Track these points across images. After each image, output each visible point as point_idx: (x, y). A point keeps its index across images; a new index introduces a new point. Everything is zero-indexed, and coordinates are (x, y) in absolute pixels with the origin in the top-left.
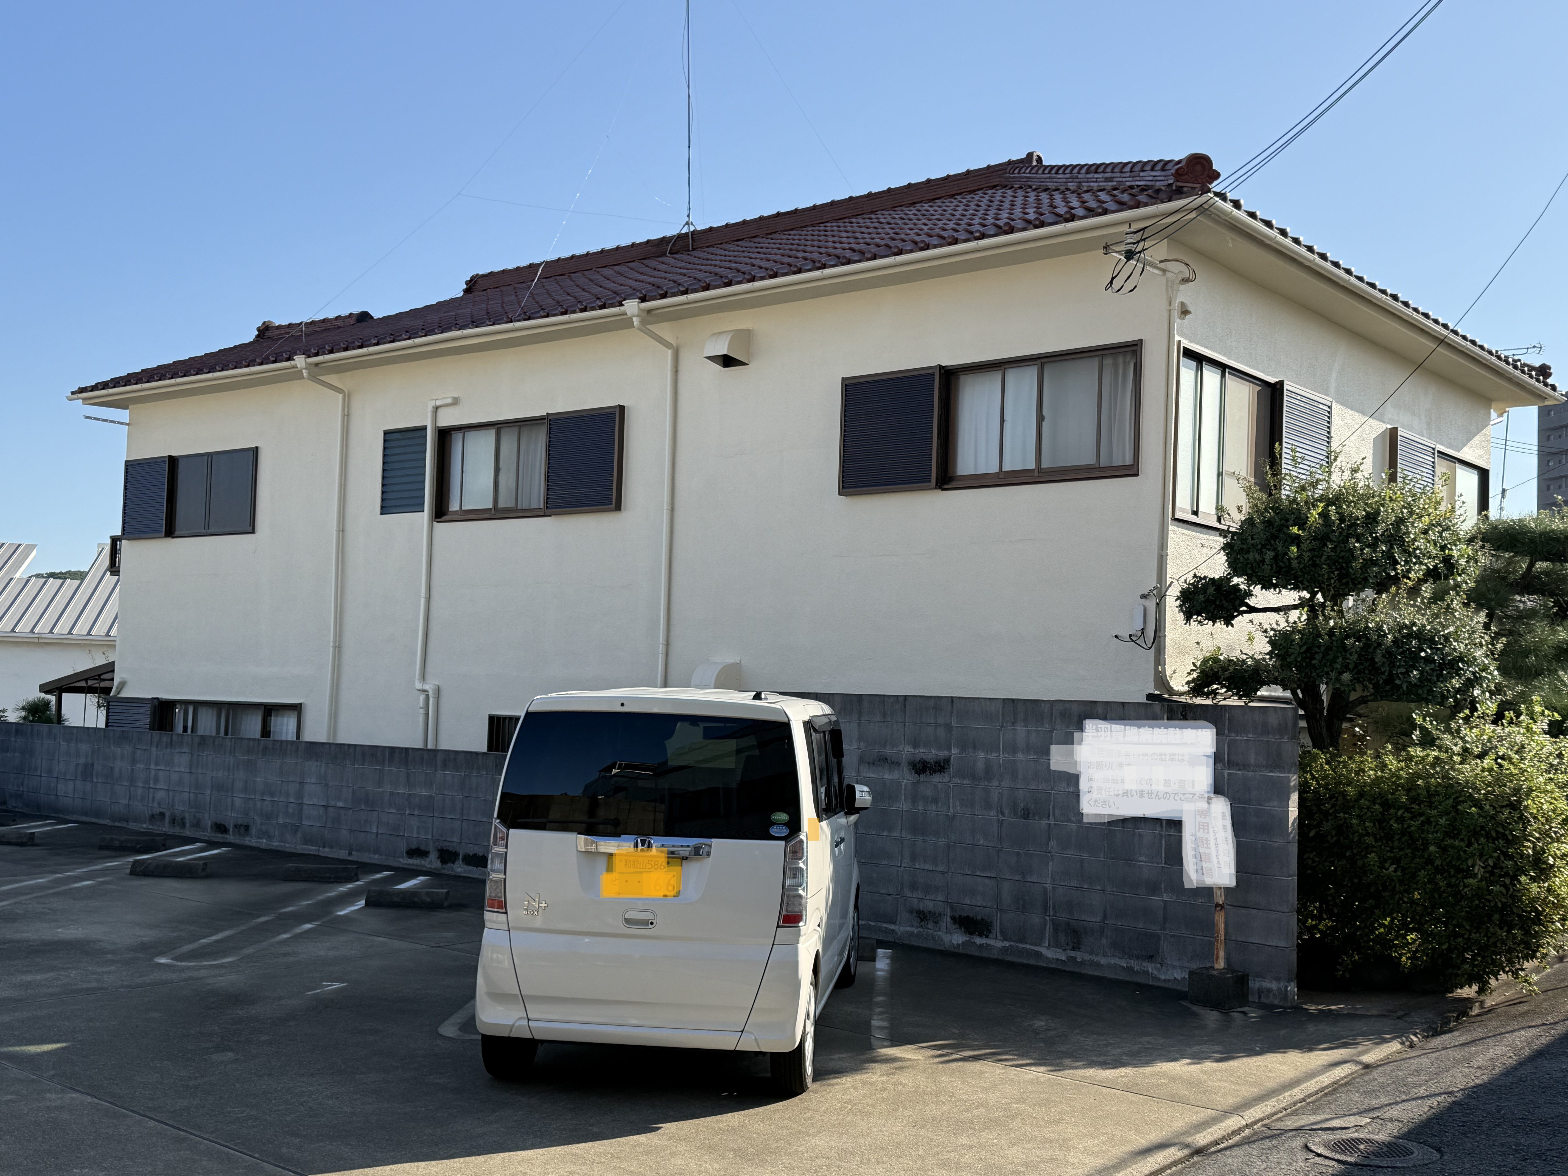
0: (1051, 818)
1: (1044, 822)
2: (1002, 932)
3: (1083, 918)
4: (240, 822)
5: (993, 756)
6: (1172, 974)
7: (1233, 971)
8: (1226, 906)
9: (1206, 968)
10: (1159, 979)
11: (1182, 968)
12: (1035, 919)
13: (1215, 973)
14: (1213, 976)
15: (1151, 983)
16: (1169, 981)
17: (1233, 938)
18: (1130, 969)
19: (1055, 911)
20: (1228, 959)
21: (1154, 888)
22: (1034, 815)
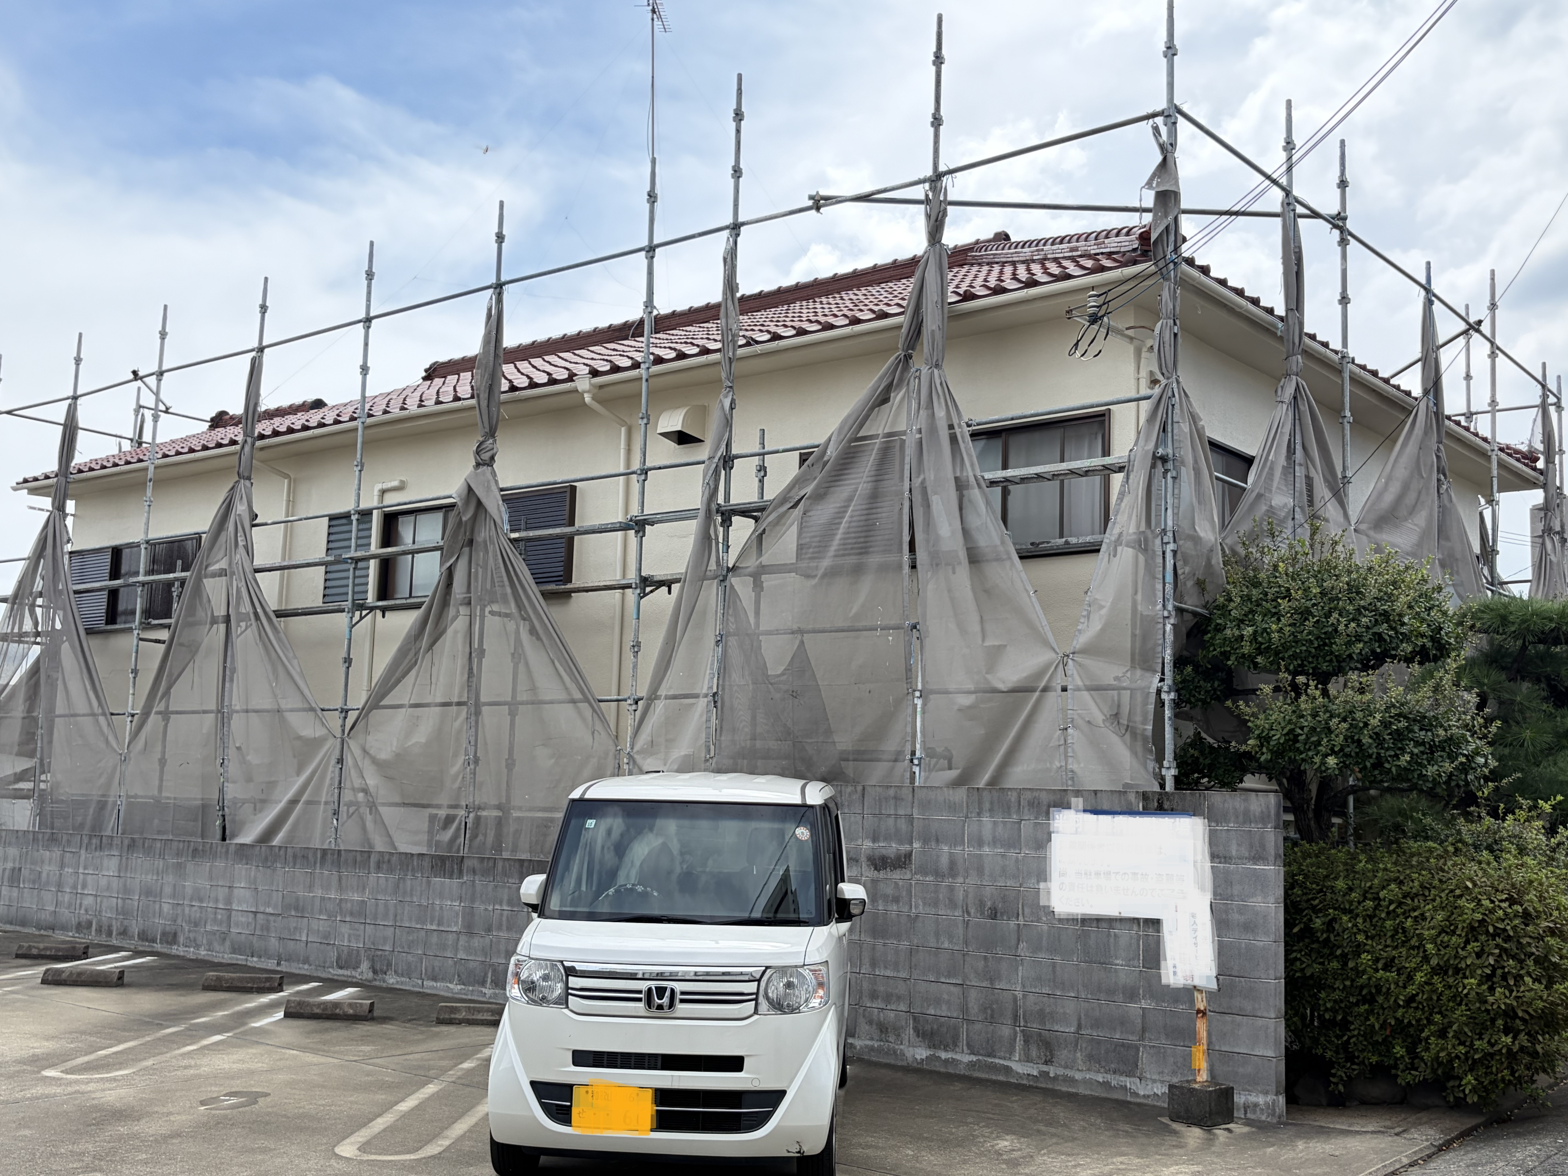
0: (1021, 918)
1: (1013, 923)
2: (968, 1045)
3: (1056, 1028)
4: (168, 929)
5: (958, 850)
6: (1152, 1089)
7: (1217, 1084)
8: (1208, 1013)
9: (1188, 1081)
10: (1136, 1094)
11: (1162, 1082)
12: (1006, 1031)
13: (1196, 1086)
14: (1194, 1089)
15: (1129, 1099)
16: (1149, 1096)
17: (1217, 1048)
18: (1106, 1085)
19: (1026, 1022)
20: (1211, 1071)
21: (1132, 995)
22: (1002, 914)
